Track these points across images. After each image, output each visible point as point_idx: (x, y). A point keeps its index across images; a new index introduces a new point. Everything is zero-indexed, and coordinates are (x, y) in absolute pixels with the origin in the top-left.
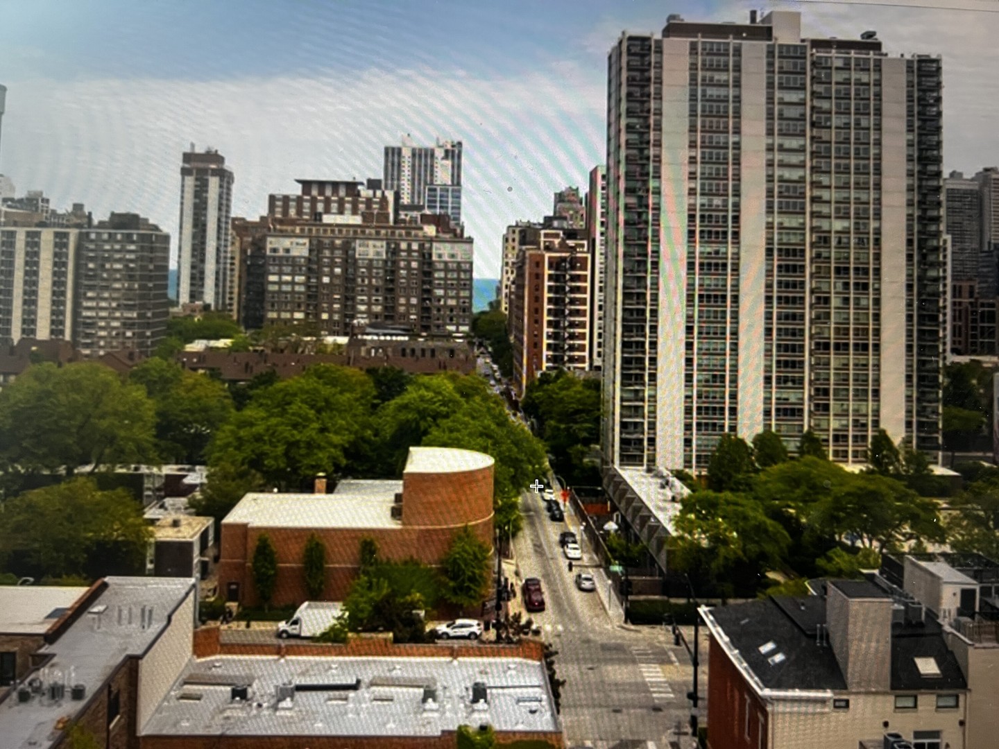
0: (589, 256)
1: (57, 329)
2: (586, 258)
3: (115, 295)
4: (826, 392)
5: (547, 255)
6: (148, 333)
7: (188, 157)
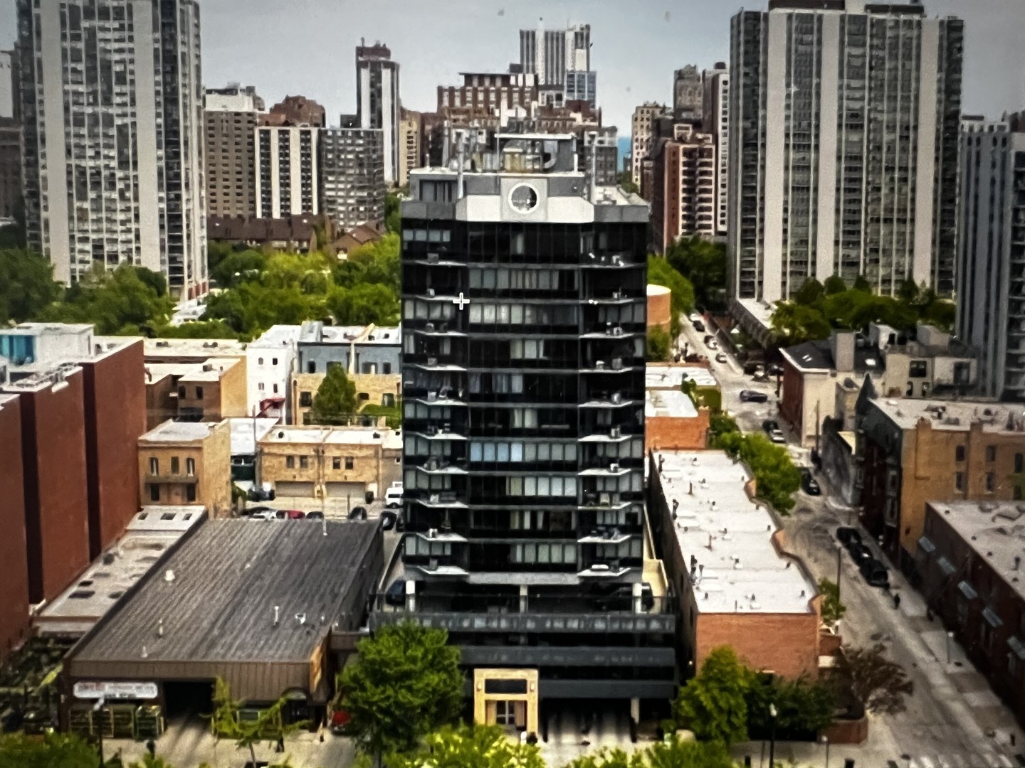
0: (714, 147)
1: (307, 206)
2: (711, 149)
3: (350, 179)
4: (877, 251)
5: (682, 147)
6: (375, 208)
7: (361, 51)
